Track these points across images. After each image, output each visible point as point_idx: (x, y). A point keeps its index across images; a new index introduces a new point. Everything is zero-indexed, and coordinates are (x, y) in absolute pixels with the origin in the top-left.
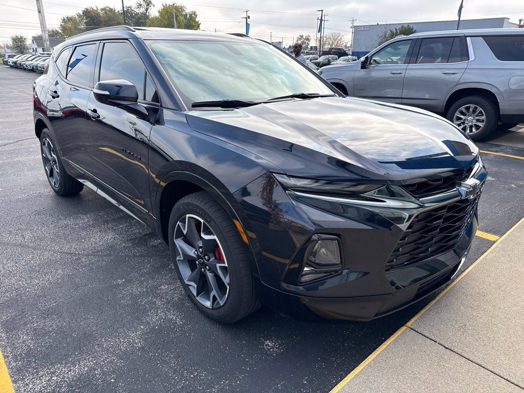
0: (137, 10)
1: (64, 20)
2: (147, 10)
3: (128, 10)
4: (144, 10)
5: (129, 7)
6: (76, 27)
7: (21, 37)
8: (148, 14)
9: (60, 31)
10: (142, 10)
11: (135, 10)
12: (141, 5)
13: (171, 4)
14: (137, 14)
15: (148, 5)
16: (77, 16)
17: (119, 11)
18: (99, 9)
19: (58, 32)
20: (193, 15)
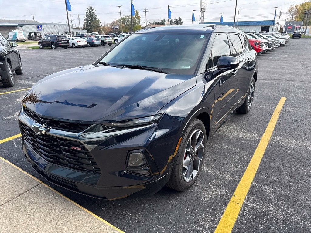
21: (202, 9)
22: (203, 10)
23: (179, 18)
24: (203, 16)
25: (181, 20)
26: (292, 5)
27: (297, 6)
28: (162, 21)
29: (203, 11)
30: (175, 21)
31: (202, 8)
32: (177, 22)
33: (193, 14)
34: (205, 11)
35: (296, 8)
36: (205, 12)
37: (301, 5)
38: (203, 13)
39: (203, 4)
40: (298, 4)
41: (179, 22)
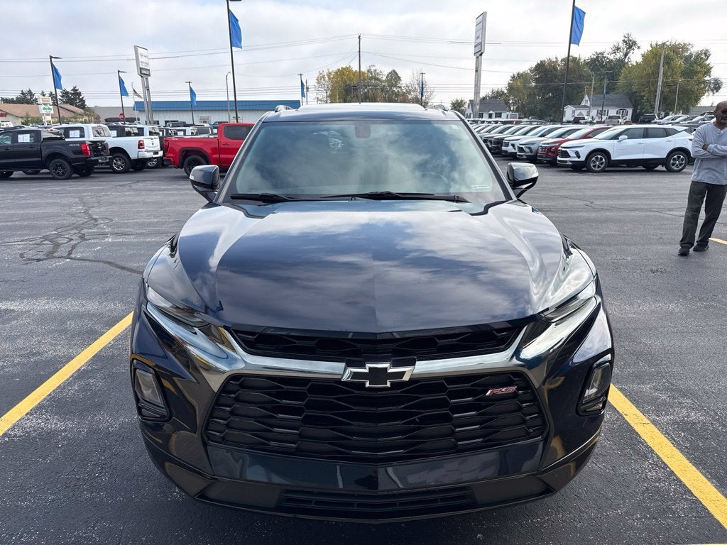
0: (612, 57)
1: (513, 78)
2: (626, 55)
3: (598, 57)
4: (622, 54)
5: (600, 54)
6: (525, 86)
7: (462, 101)
8: (626, 61)
9: (506, 91)
10: (619, 55)
11: (609, 57)
12: (618, 49)
13: (660, 43)
14: (611, 61)
15: (630, 47)
16: (529, 72)
17: (585, 60)
18: (560, 59)
19: (503, 92)
20: (703, 56)
21: (141, 69)
22: (144, 72)
23: (74, 89)
24: (148, 85)
25: (80, 94)
26: (321, 71)
27: (330, 73)
28: (23, 93)
29: (144, 74)
30: (62, 96)
31: (141, 66)
32: (70, 98)
33: (121, 82)
34: (149, 75)
35: (329, 78)
36: (149, 78)
37: (336, 73)
38: (147, 79)
39: (141, 59)
40: (330, 71)
41: (75, 99)
